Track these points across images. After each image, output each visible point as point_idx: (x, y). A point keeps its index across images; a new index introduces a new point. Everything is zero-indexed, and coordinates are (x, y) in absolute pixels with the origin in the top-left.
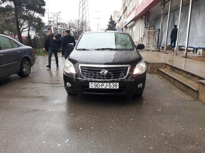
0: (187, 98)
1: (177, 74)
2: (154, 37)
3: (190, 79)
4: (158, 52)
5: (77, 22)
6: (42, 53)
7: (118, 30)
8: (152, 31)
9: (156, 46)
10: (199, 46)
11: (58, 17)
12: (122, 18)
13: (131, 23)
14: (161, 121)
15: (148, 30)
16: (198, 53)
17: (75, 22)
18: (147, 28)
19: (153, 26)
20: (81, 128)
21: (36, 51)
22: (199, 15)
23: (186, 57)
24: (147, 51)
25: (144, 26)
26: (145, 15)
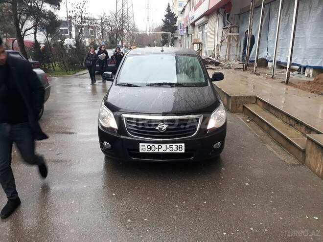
0: (289, 159)
1: (274, 117)
2: (238, 44)
3: (292, 126)
4: (244, 71)
5: (114, 16)
6: (58, 71)
7: (180, 29)
8: (234, 34)
9: (241, 59)
10: (307, 63)
11: (83, 10)
12: (187, 9)
13: (201, 20)
14: (249, 204)
15: (229, 34)
16: (306, 75)
17: (111, 16)
18: (227, 28)
19: (236, 26)
20: (129, 221)
21: (48, 68)
22: (310, 13)
23: (287, 83)
24: (227, 68)
25: (222, 25)
26: (223, 7)
